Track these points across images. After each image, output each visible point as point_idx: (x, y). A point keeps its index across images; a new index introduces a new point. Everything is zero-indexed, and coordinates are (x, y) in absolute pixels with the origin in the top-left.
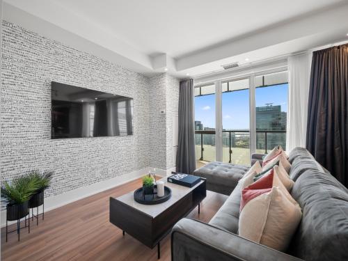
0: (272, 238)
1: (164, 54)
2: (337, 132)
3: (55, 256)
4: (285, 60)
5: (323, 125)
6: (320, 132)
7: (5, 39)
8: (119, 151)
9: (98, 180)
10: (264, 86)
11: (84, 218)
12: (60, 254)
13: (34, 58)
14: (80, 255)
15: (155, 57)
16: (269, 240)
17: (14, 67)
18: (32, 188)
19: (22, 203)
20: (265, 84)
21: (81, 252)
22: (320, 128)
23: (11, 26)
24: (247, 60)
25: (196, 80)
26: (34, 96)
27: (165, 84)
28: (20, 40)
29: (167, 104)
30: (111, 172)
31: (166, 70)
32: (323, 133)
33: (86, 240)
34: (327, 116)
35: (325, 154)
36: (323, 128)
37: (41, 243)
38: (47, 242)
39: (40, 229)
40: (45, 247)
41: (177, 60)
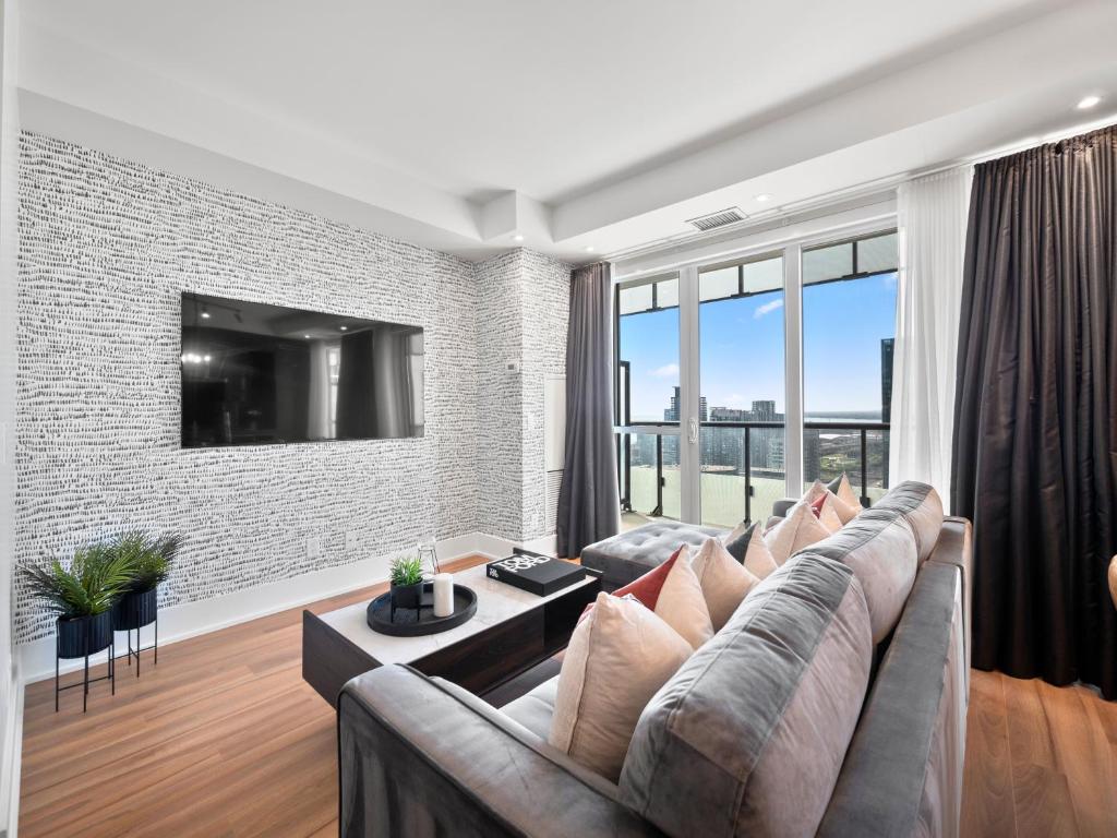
0: (595, 728)
1: (510, 193)
2: (1048, 435)
3: (159, 755)
4: (890, 195)
5: (1003, 408)
6: (991, 432)
7: (62, 187)
8: (380, 482)
9: (316, 564)
10: (855, 275)
11: (256, 668)
12: (171, 751)
13: (137, 231)
14: (218, 757)
15: (484, 203)
16: (590, 735)
17: (83, 259)
18: (119, 575)
19: (94, 614)
20: (860, 270)
21: (222, 751)
22: (993, 421)
23: (76, 151)
24: (762, 198)
25: (618, 264)
26: (136, 335)
27: (518, 281)
28: (98, 187)
29: (526, 342)
30: (355, 544)
31: (519, 239)
32: (1003, 435)
33: (245, 722)
34: (1017, 377)
35: (1008, 506)
36: (1004, 419)
37: (135, 721)
38: (148, 721)
39: (145, 685)
40: (142, 731)
41: (551, 208)
